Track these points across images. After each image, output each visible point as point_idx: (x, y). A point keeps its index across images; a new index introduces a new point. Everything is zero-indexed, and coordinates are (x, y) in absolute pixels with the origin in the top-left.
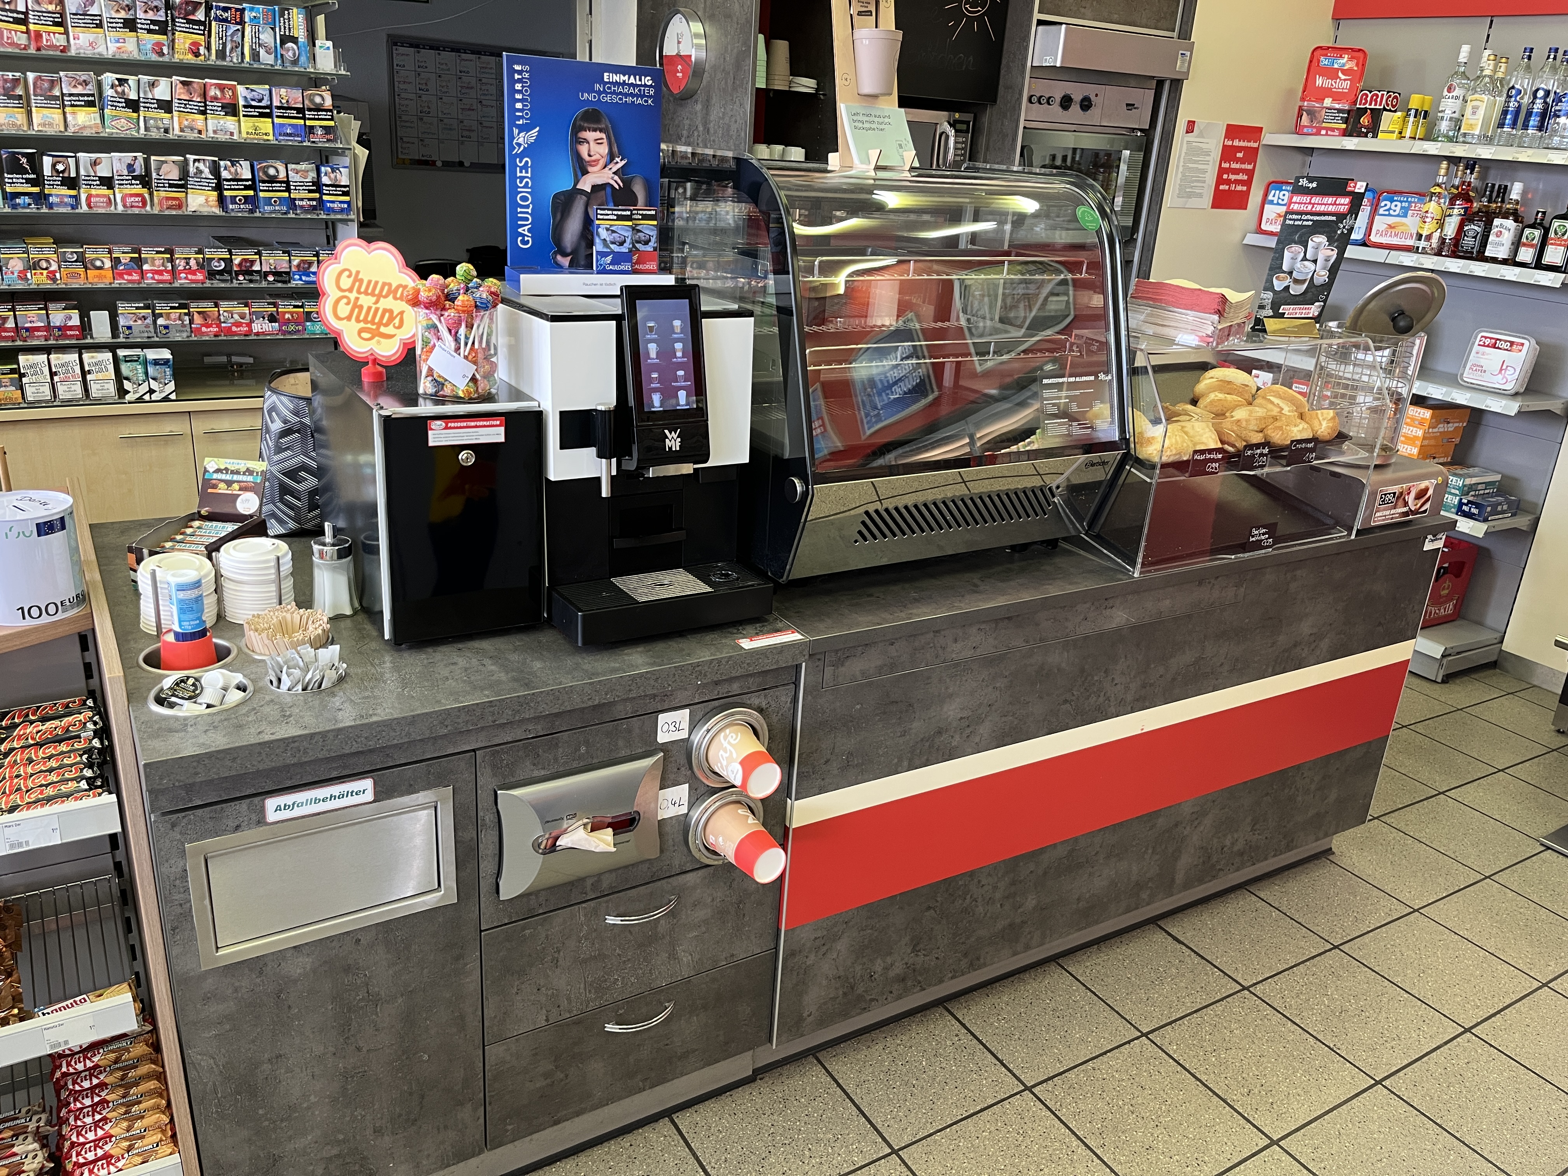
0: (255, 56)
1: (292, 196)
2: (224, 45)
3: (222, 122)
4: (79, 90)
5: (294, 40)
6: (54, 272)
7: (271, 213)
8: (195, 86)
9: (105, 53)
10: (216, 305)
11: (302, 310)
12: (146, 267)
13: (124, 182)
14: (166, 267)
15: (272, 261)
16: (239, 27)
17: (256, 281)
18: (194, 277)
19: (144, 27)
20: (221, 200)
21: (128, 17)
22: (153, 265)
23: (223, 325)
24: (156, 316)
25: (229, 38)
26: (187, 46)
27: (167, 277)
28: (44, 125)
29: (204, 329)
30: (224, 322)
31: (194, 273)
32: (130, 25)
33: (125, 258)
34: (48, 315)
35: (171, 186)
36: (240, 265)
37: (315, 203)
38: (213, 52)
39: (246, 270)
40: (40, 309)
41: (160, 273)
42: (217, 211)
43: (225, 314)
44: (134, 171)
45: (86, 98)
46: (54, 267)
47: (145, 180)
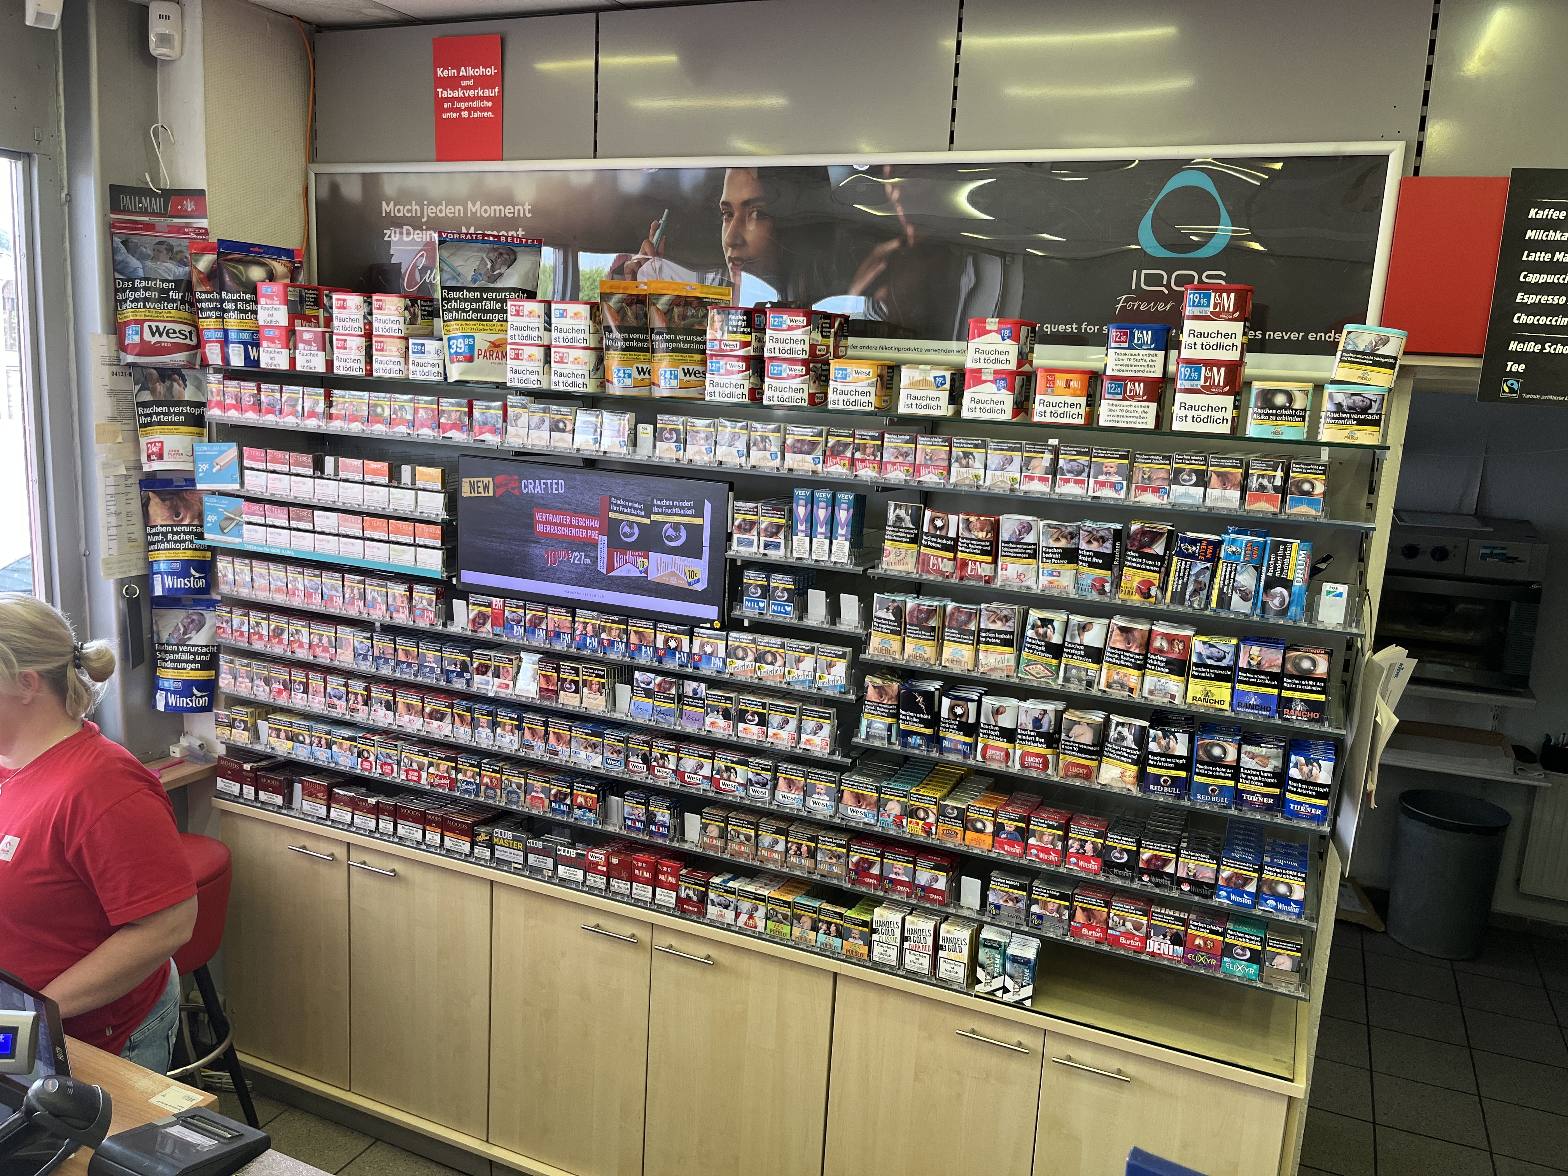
0: (1224, 601)
1: (1240, 786)
2: (1185, 586)
3: (1163, 681)
4: (998, 626)
5: (1287, 584)
6: (931, 824)
7: (1206, 803)
8: (1136, 634)
9: (1035, 587)
10: (1108, 905)
11: (1221, 938)
12: (1032, 841)
13: (1027, 738)
14: (1055, 846)
15: (1192, 866)
16: (1209, 565)
17: (1165, 886)
18: (1086, 865)
19: (1085, 559)
20: (1142, 778)
21: (1069, 546)
22: (1041, 840)
23: (1110, 931)
24: (1031, 902)
25: (1192, 578)
26: (1135, 584)
27: (1053, 857)
28: (952, 661)
29: (1085, 931)
30: (1112, 929)
31: (1087, 860)
32: (1070, 556)
33: (1010, 826)
34: (915, 871)
35: (1081, 751)
36: (1148, 861)
37: (1271, 801)
38: (1169, 594)
39: (1155, 870)
40: (908, 862)
41: (1047, 851)
42: (1135, 791)
43: (1116, 919)
44: (1041, 727)
45: (1003, 636)
46: (932, 819)
47: (1052, 740)
